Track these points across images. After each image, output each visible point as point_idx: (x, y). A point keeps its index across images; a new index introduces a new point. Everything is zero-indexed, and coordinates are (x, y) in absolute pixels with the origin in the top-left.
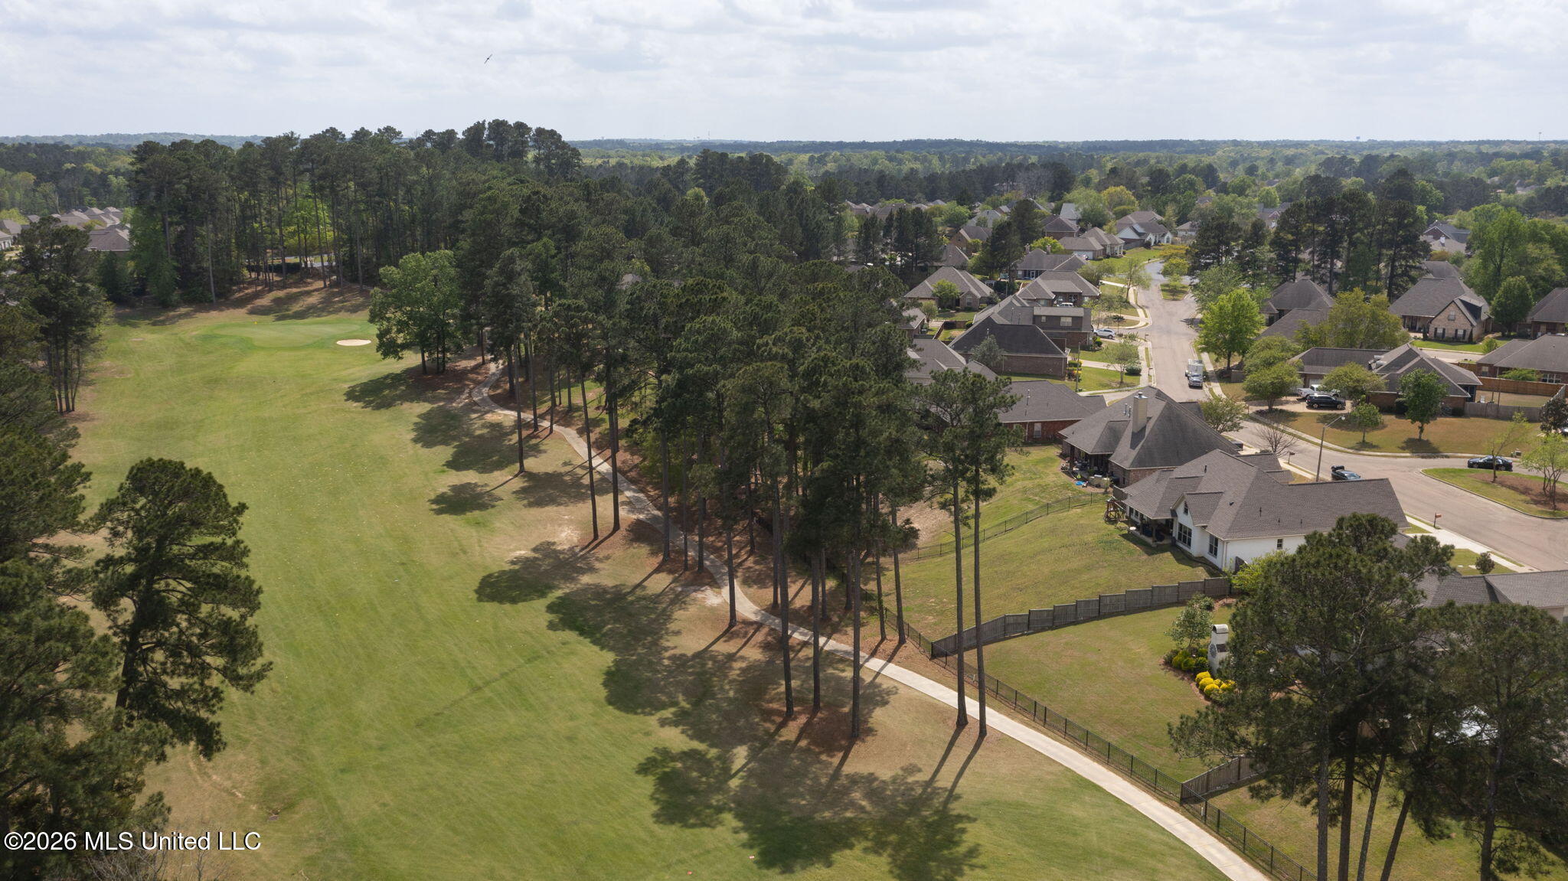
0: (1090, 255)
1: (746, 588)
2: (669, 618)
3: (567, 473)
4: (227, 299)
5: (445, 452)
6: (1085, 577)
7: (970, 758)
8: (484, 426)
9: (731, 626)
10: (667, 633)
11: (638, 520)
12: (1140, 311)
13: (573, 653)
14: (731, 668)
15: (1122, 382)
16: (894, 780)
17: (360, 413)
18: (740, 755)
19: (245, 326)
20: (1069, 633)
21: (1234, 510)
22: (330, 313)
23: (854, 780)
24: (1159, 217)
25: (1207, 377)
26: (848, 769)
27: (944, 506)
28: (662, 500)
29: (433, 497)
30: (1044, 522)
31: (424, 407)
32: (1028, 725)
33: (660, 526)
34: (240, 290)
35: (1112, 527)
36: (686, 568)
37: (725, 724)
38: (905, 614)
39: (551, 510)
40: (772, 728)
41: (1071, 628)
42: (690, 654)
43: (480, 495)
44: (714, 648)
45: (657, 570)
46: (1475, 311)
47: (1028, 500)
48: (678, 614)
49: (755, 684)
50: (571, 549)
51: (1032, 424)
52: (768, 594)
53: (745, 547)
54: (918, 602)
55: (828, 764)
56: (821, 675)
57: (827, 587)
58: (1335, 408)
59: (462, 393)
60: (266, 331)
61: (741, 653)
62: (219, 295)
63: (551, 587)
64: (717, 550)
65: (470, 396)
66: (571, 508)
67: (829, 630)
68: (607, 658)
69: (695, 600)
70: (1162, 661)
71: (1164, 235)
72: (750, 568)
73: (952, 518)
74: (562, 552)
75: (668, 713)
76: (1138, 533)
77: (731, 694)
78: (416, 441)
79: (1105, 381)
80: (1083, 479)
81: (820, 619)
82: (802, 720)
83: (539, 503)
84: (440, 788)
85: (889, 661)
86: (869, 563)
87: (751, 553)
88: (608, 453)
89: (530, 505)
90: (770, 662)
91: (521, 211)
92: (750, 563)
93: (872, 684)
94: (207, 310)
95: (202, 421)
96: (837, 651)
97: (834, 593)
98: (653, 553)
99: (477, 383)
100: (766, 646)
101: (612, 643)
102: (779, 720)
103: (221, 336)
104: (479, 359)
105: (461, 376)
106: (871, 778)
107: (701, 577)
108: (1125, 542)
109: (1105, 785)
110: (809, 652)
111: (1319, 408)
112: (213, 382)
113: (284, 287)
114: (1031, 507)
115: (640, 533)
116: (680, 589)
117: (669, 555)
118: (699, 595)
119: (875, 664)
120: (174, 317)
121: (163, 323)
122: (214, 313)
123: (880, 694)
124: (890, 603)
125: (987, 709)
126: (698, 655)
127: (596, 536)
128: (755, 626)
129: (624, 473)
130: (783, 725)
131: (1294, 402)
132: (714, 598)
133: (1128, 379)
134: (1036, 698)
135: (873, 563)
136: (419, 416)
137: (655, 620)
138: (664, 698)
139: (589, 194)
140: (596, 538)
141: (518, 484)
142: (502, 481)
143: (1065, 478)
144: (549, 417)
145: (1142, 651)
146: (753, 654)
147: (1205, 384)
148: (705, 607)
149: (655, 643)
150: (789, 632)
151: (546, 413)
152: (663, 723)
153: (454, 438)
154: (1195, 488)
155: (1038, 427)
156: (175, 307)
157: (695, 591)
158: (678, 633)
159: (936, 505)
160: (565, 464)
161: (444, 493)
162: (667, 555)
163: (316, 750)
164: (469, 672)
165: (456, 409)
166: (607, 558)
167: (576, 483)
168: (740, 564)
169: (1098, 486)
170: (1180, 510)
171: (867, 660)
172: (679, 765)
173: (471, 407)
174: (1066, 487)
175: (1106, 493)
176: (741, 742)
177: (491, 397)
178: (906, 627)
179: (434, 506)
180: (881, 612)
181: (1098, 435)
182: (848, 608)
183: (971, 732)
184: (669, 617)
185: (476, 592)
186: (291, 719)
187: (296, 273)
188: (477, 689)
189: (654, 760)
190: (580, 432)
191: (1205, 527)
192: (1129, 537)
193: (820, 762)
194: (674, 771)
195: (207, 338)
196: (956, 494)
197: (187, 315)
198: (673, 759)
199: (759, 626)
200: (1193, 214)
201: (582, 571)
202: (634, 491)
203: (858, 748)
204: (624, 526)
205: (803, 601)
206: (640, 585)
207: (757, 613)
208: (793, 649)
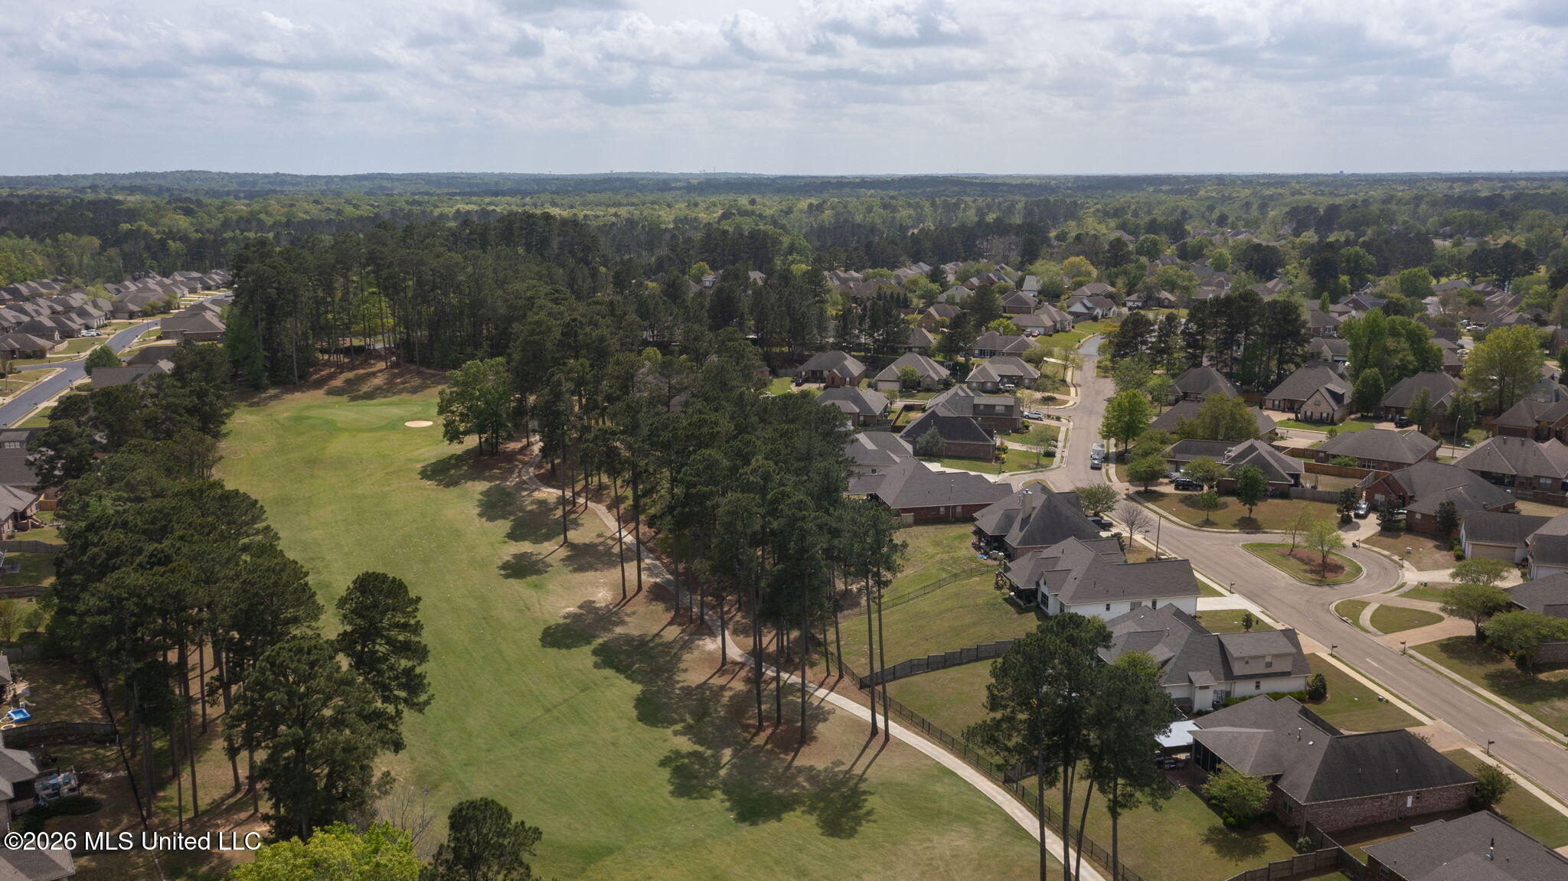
0: (1042, 331)
1: (734, 637)
2: (679, 660)
3: (600, 544)
4: (306, 381)
5: (504, 526)
6: (971, 631)
7: (877, 755)
8: (533, 502)
9: (723, 665)
10: (678, 671)
11: (656, 583)
12: (1073, 390)
13: (613, 685)
14: (723, 696)
15: (1038, 464)
16: (826, 770)
17: (433, 490)
18: (727, 754)
19: (326, 407)
20: (954, 672)
21: (1077, 581)
22: (394, 394)
23: (800, 770)
24: (1110, 289)
25: (1106, 459)
26: (797, 763)
28: (673, 566)
29: (500, 564)
30: (951, 588)
31: (482, 486)
32: (917, 734)
33: (671, 588)
34: (316, 372)
35: (998, 592)
36: (691, 621)
37: (717, 734)
38: (844, 657)
39: (590, 575)
40: (749, 736)
41: (956, 668)
42: (693, 686)
43: (536, 563)
44: (710, 681)
45: (670, 623)
46: (1338, 398)
47: (943, 570)
48: (686, 657)
49: (738, 707)
50: (607, 606)
51: (955, 507)
52: (749, 642)
53: (734, 605)
54: (856, 648)
55: (783, 760)
56: (783, 701)
57: (791, 637)
58: (1195, 491)
59: (512, 473)
60: (344, 412)
61: (730, 685)
62: (301, 377)
63: (594, 637)
64: (713, 608)
65: (519, 476)
66: (606, 573)
67: (792, 668)
68: (637, 689)
69: (698, 646)
71: (1111, 308)
72: (737, 622)
74: (600, 609)
75: (679, 727)
76: (1015, 598)
77: (722, 713)
78: (481, 515)
79: (1025, 462)
80: (986, 553)
81: (786, 659)
82: (769, 731)
83: (581, 569)
84: (531, 775)
85: (832, 691)
87: (739, 610)
88: (632, 525)
89: (575, 570)
90: (750, 691)
91: (563, 334)
92: (738, 617)
93: (818, 707)
94: (292, 391)
95: (310, 497)
96: (793, 683)
97: (796, 640)
98: (667, 610)
99: (525, 463)
100: (747, 680)
101: (640, 678)
102: (753, 731)
103: (309, 418)
104: (525, 441)
105: (511, 457)
106: (811, 768)
107: (702, 629)
108: (1005, 605)
109: (959, 773)
110: (773, 685)
111: (1183, 489)
112: (312, 462)
113: (353, 369)
114: (944, 575)
115: (658, 593)
116: (687, 638)
118: (701, 643)
119: (822, 693)
120: (265, 399)
121: (257, 404)
122: (298, 395)
123: (823, 714)
124: (832, 648)
125: (890, 722)
126: (699, 687)
127: (625, 596)
128: (739, 666)
129: (644, 544)
130: (756, 734)
131: (1166, 484)
132: (711, 645)
133: (1044, 461)
134: (925, 717)
136: (481, 494)
137: (669, 661)
138: (676, 717)
139: (613, 309)
140: (624, 598)
141: (563, 553)
142: (551, 550)
143: (973, 551)
144: (584, 495)
146: (739, 686)
147: (1104, 465)
148: (704, 651)
149: (670, 678)
150: (764, 670)
151: (581, 491)
152: (676, 733)
153: (510, 514)
154: (1055, 565)
155: (959, 510)
156: (265, 389)
157: (698, 639)
158: (685, 671)
160: (599, 536)
161: (508, 561)
162: (677, 611)
163: (446, 752)
164: (541, 698)
165: (509, 487)
166: (634, 613)
167: (608, 551)
168: (731, 618)
169: (995, 559)
170: (1042, 583)
171: (814, 690)
172: (686, 761)
173: (521, 485)
174: (972, 559)
175: (999, 565)
176: (728, 746)
177: (537, 476)
178: (843, 666)
179: (502, 572)
180: (826, 654)
181: (997, 521)
182: (806, 652)
183: (880, 739)
185: (541, 640)
186: (425, 731)
187: (362, 355)
188: (548, 711)
189: (670, 757)
190: (609, 508)
191: (1057, 595)
192: (1008, 600)
193: (779, 759)
194: (683, 764)
195: (298, 419)
197: (276, 397)
198: (683, 757)
199: (742, 665)
200: (1140, 286)
201: (616, 624)
202: (652, 559)
203: (804, 749)
204: (645, 588)
205: (773, 648)
206: (657, 635)
207: (741, 656)
208: (765, 682)
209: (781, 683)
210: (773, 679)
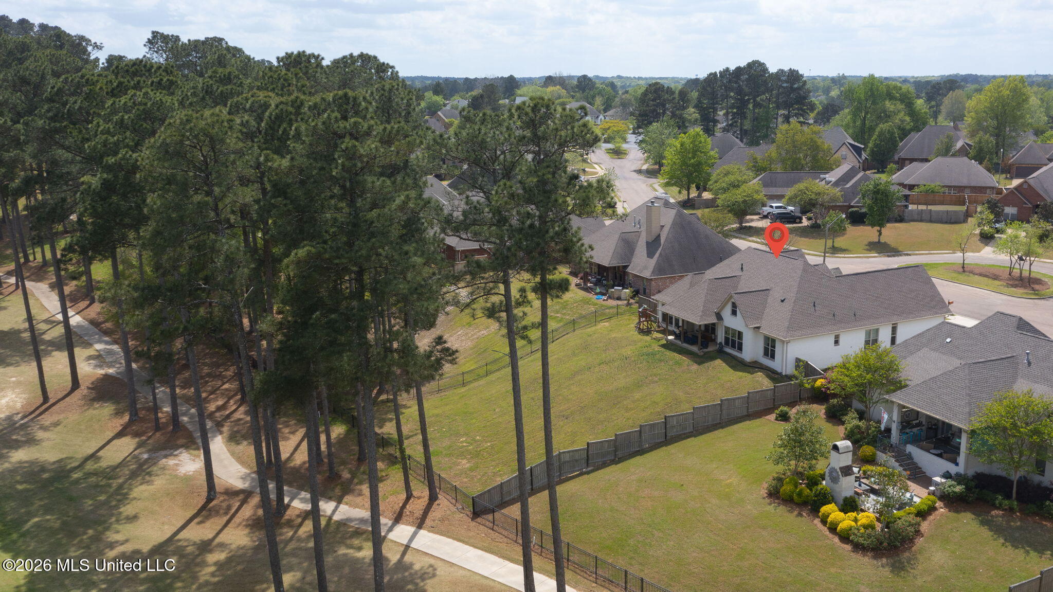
1: (233, 446)
2: (124, 498)
3: (26, 330)
6: (637, 395)
9: (209, 499)
10: (118, 521)
11: (107, 377)
12: (596, 166)
14: (205, 562)
21: (788, 306)
27: (491, 313)
28: (141, 350)
33: (130, 381)
35: (648, 338)
36: (158, 427)
38: (434, 460)
41: (638, 460)
44: (182, 535)
45: (120, 434)
48: (140, 491)
50: (10, 417)
53: (236, 395)
54: (446, 443)
57: (334, 435)
58: (795, 222)
61: (220, 538)
67: (338, 491)
69: (164, 468)
70: (764, 492)
71: (598, 117)
72: (240, 420)
73: (504, 331)
76: (679, 342)
80: (602, 293)
81: (326, 477)
85: (420, 527)
86: (383, 401)
87: (242, 402)
88: (84, 304)
92: (240, 414)
93: (400, 564)
96: (350, 520)
97: (341, 441)
98: (118, 413)
100: (254, 524)
107: (173, 438)
108: (669, 353)
110: (308, 526)
111: (783, 222)
114: (554, 324)
115: (106, 390)
116: (146, 456)
117: (136, 414)
118: (171, 462)
119: (402, 533)
123: (413, 578)
124: (414, 449)
127: (44, 400)
128: (241, 497)
129: (98, 325)
131: (758, 220)
132: (185, 465)
135: (388, 401)
137: (103, 504)
140: (44, 403)
143: (585, 294)
145: (734, 480)
146: (237, 537)
148: (176, 476)
149: (99, 537)
150: (286, 500)
154: (738, 287)
157: (166, 456)
158: (133, 518)
159: (479, 313)
160: (26, 320)
162: (134, 413)
166: (57, 425)
168: (228, 416)
169: (619, 299)
170: (727, 313)
171: (391, 529)
174: (586, 302)
175: (629, 304)
178: (436, 478)
180: (403, 461)
181: (613, 247)
182: (361, 459)
184: (125, 496)
191: (758, 328)
192: (668, 346)
196: (507, 294)
199: (246, 495)
202: (107, 343)
204: (85, 384)
205: (302, 457)
206: (93, 456)
207: (243, 478)
208: (289, 523)
209: (323, 522)
210: (305, 515)
